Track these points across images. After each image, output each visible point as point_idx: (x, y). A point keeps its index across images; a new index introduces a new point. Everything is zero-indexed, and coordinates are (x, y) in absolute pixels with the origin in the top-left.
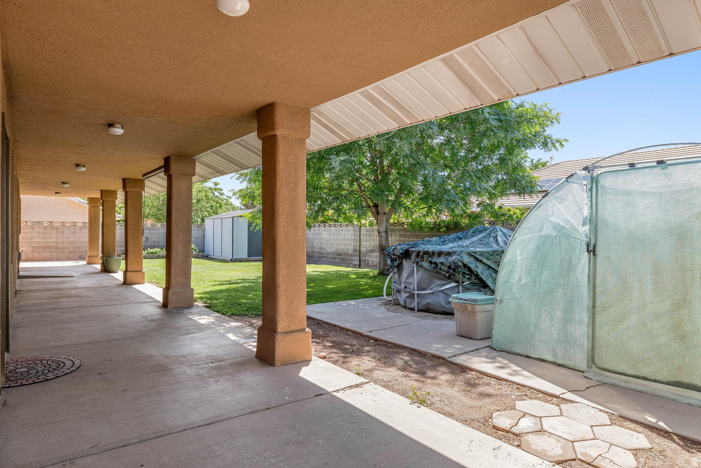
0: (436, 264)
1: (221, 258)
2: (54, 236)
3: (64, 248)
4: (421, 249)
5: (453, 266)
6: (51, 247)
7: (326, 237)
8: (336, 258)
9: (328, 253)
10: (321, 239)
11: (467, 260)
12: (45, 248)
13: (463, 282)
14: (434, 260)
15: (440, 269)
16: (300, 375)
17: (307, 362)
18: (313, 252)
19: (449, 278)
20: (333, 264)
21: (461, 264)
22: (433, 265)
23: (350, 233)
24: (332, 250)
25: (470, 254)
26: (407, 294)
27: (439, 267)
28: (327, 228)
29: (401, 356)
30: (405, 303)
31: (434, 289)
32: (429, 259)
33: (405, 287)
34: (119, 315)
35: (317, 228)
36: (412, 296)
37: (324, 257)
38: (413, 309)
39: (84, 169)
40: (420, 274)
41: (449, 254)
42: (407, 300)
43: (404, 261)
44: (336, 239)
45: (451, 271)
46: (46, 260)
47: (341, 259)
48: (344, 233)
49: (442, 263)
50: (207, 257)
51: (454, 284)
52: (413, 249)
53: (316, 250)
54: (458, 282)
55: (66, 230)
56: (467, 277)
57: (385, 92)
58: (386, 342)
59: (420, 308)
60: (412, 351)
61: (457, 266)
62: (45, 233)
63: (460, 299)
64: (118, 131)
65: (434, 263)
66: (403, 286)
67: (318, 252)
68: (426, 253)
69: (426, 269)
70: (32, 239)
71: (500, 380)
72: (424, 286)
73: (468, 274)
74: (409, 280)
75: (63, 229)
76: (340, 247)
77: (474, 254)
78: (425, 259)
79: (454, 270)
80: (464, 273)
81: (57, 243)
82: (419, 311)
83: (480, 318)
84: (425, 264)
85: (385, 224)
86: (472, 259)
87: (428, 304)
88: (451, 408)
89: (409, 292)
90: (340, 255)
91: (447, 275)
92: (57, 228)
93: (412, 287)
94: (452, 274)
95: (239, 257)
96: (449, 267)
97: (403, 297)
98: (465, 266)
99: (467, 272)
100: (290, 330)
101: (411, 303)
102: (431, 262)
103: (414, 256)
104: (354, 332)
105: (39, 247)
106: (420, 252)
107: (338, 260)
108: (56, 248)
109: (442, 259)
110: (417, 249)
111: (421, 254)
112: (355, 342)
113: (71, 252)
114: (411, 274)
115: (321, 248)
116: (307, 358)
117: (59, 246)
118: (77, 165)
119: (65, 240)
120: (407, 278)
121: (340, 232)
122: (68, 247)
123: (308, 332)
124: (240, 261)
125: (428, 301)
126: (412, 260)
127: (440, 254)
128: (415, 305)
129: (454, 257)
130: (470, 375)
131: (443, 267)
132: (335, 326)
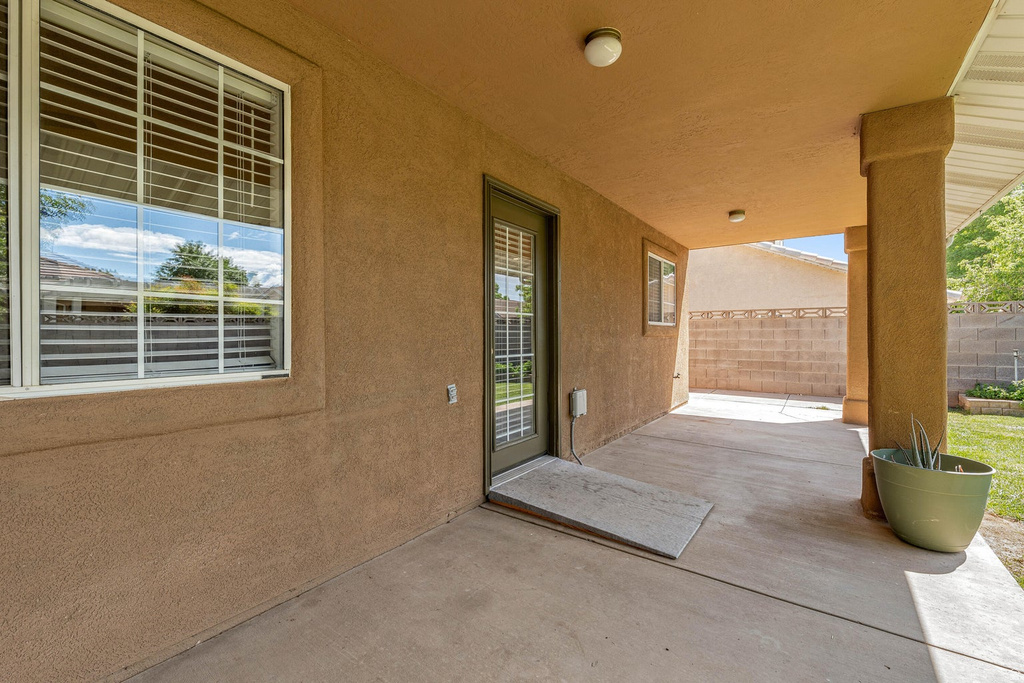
2: (780, 340)
3: (800, 367)
6: (773, 365)
12: (762, 365)
55: (806, 328)
62: (761, 334)
70: (737, 346)
75: (799, 325)
81: (786, 356)
92: (786, 323)
105: (750, 364)
108: (784, 366)
113: (817, 379)
119: (803, 349)
122: (811, 367)
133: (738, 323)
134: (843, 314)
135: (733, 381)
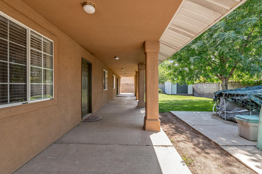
0: (235, 100)
1: (168, 94)
4: (227, 93)
5: (245, 101)
6: (128, 90)
7: (205, 88)
8: (209, 95)
9: (206, 93)
10: (203, 88)
11: (253, 98)
13: (252, 110)
14: (234, 98)
15: (238, 102)
16: (150, 136)
17: (157, 131)
18: (200, 93)
19: (243, 107)
20: (208, 97)
21: (250, 101)
22: (234, 100)
23: (215, 86)
24: (208, 92)
25: (256, 96)
26: (222, 112)
27: (237, 101)
28: (206, 84)
29: (198, 139)
30: (221, 116)
31: (235, 111)
32: (232, 97)
33: (221, 109)
34: (125, 107)
35: (202, 84)
36: (223, 113)
37: (204, 95)
38: (224, 119)
39: (124, 70)
40: (227, 104)
41: (243, 95)
42: (221, 114)
43: (220, 97)
44: (209, 88)
45: (244, 104)
46: (127, 92)
47: (211, 96)
48: (212, 86)
49: (239, 100)
50: (165, 93)
51: (246, 110)
52: (223, 93)
53: (201, 92)
54: (249, 109)
55: (131, 86)
56: (254, 107)
57: (176, 25)
58: (197, 131)
59: (228, 119)
60: (205, 138)
61: (247, 102)
62: (127, 86)
63: (240, 118)
64: (117, 58)
65: (234, 99)
66: (220, 108)
67: (202, 93)
68: (230, 94)
69: (230, 102)
71: (247, 167)
72: (230, 109)
73: (254, 106)
74: (222, 106)
76: (211, 91)
77: (260, 96)
78: (230, 97)
79: (245, 103)
80: (252, 105)
81: (129, 88)
82: (227, 120)
83: (252, 129)
84: (230, 100)
85: (225, 82)
86: (258, 99)
87: (231, 118)
88: (201, 172)
89: (223, 111)
90: (210, 94)
91: (242, 105)
92: (129, 85)
93: (223, 109)
94: (244, 105)
95: (174, 94)
96: (243, 102)
97: (220, 113)
98: (253, 102)
99: (254, 105)
100: (152, 119)
101: (223, 116)
102: (232, 99)
103: (224, 95)
104: (187, 124)
105: (126, 90)
106: (227, 94)
107: (210, 96)
108: (129, 90)
109: (238, 98)
110: (226, 93)
111: (227, 95)
112: (184, 128)
113: (132, 91)
114: (223, 104)
115: (203, 92)
116: (158, 130)
117: (130, 89)
118: (122, 69)
120: (222, 105)
121: (211, 86)
123: (159, 121)
124: (174, 95)
125: (232, 116)
126: (223, 97)
127: (237, 95)
128: (225, 117)
129: (246, 97)
130: (229, 158)
131: (239, 102)
132: (182, 120)
133: (124, 85)
134: (134, 84)
135: (124, 92)
